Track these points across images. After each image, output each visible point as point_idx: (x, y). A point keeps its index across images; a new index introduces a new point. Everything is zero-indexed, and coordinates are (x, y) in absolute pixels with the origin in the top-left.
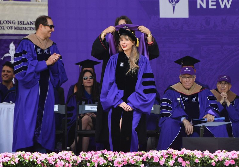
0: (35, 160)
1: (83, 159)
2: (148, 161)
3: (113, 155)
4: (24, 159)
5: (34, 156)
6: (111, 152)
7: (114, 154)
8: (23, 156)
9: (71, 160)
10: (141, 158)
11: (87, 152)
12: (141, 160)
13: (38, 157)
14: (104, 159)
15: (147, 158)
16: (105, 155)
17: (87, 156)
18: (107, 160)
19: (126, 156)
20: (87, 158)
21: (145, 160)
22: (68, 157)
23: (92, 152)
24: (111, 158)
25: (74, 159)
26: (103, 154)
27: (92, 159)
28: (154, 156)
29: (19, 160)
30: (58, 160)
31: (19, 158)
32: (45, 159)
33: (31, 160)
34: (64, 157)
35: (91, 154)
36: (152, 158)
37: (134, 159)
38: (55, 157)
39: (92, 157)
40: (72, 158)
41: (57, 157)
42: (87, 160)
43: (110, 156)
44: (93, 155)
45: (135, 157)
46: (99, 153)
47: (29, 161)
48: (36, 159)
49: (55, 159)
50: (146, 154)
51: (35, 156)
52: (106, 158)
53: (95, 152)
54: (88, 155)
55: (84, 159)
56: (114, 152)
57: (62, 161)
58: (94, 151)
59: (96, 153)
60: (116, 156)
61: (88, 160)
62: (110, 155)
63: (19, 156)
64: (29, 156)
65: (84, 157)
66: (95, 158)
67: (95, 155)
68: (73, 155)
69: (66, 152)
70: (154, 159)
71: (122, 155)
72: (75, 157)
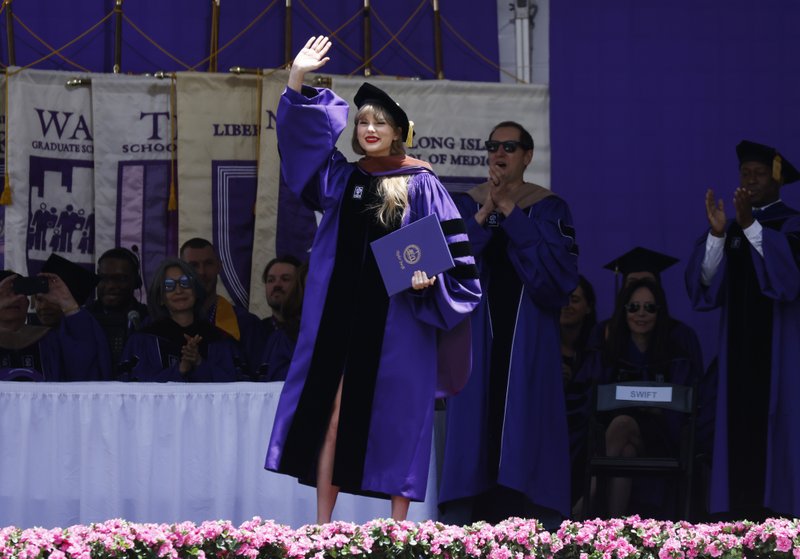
0: (425, 542)
1: (568, 541)
2: (762, 549)
3: (658, 530)
4: (391, 538)
5: (421, 531)
6: (652, 522)
7: (663, 528)
8: (388, 532)
9: (532, 543)
10: (739, 542)
11: (582, 522)
12: (741, 547)
13: (436, 535)
14: (631, 542)
15: (758, 540)
16: (633, 531)
17: (580, 534)
18: (641, 545)
19: (695, 535)
20: (580, 539)
21: (751, 545)
22: (522, 535)
23: (598, 520)
24: (651, 539)
25: (543, 541)
26: (628, 527)
27: (597, 542)
28: (778, 535)
29: (376, 542)
30: (494, 544)
31: (376, 538)
32: (456, 540)
33: (413, 543)
34: (512, 535)
35: (595, 528)
36: (773, 538)
37: (718, 542)
38: (483, 536)
39: (596, 535)
40: (535, 539)
41: (491, 536)
42: (581, 544)
43: (650, 532)
44: (598, 530)
45: (720, 536)
46: (619, 524)
47: (407, 545)
48: (429, 541)
49: (486, 540)
50: (756, 528)
51: (425, 532)
52: (636, 540)
53: (605, 523)
54: (586, 531)
55: (572, 541)
56: (662, 523)
57: (504, 547)
58: (603, 519)
59: (609, 526)
60: (665, 533)
61: (586, 545)
62: (649, 529)
63: (377, 532)
64: (406, 533)
65: (573, 536)
66: (603, 538)
67: (605, 531)
68: (538, 532)
69: (518, 521)
70: (778, 543)
71: (683, 533)
72: (545, 536)
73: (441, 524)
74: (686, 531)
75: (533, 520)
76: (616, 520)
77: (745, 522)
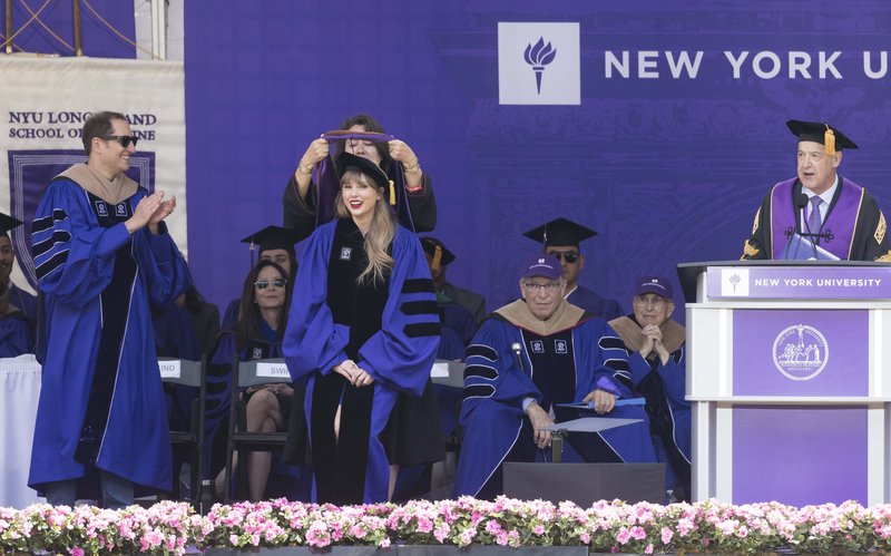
0: (81, 526)
1: (218, 524)
2: (404, 530)
3: (304, 512)
4: (49, 523)
5: (77, 515)
6: (299, 505)
7: (309, 510)
8: (46, 516)
9: (184, 526)
10: (382, 523)
11: (231, 504)
12: (384, 528)
13: (92, 518)
14: (279, 524)
15: (400, 521)
16: (281, 514)
17: (230, 517)
18: (289, 526)
19: (340, 517)
20: (230, 522)
21: (394, 527)
22: (175, 519)
23: (247, 504)
24: (298, 522)
25: (195, 524)
26: (276, 510)
27: (246, 525)
28: (420, 517)
29: (35, 527)
30: (147, 527)
31: (35, 523)
32: (111, 524)
33: (70, 527)
34: (165, 518)
35: (244, 511)
36: (414, 520)
37: (362, 524)
38: (137, 520)
39: (245, 517)
40: (187, 522)
41: (145, 520)
42: (231, 526)
43: (297, 515)
44: (248, 513)
45: (365, 518)
46: (267, 507)
47: (65, 530)
48: (85, 524)
49: (140, 523)
50: (398, 511)
51: (82, 516)
52: (283, 523)
53: (253, 506)
54: (234, 514)
55: (222, 523)
56: (309, 505)
57: (158, 530)
58: (252, 502)
59: (257, 508)
60: (312, 515)
61: (235, 527)
62: (296, 511)
63: (36, 518)
64: (63, 518)
65: (223, 518)
66: (252, 521)
67: (253, 514)
68: (190, 514)
69: (170, 504)
70: (420, 524)
71: (328, 515)
72: (197, 519)
73: (96, 508)
74: (331, 513)
75: (185, 503)
76: (265, 503)
77: (388, 504)
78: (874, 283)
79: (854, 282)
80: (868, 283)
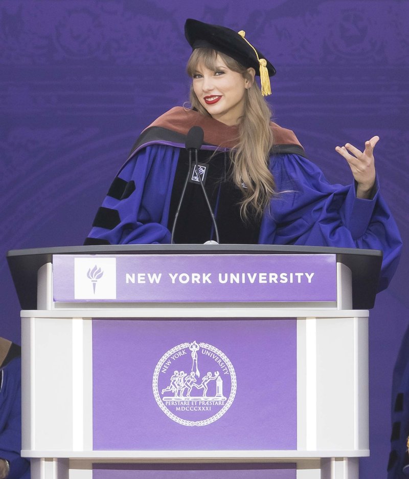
78: (304, 278)
79: (273, 278)
80: (295, 278)
